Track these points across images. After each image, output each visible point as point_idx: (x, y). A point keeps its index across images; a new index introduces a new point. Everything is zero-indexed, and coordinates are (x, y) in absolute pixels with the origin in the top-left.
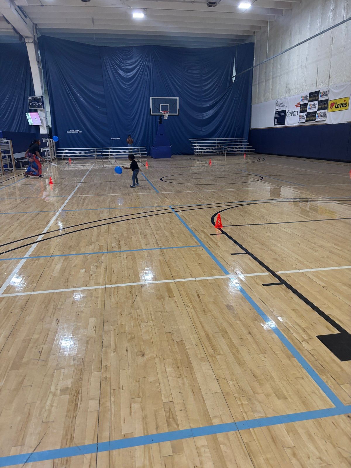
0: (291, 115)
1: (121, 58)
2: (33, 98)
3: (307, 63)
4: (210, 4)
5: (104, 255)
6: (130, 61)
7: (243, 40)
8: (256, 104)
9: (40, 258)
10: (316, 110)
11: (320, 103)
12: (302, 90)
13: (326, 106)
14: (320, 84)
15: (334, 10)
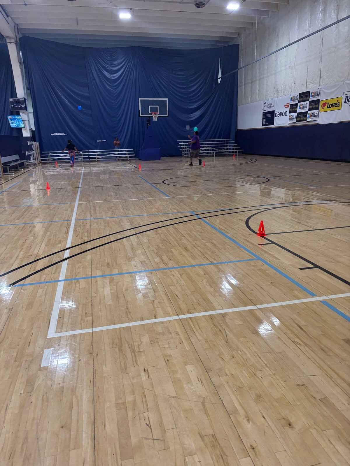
0: (280, 115)
1: (106, 59)
2: (14, 100)
3: (296, 64)
4: (199, 5)
5: (153, 274)
6: (116, 62)
7: (227, 42)
8: (242, 105)
9: (79, 280)
10: (307, 110)
11: (311, 103)
12: (291, 91)
13: (317, 106)
14: (310, 85)
15: (323, 11)
